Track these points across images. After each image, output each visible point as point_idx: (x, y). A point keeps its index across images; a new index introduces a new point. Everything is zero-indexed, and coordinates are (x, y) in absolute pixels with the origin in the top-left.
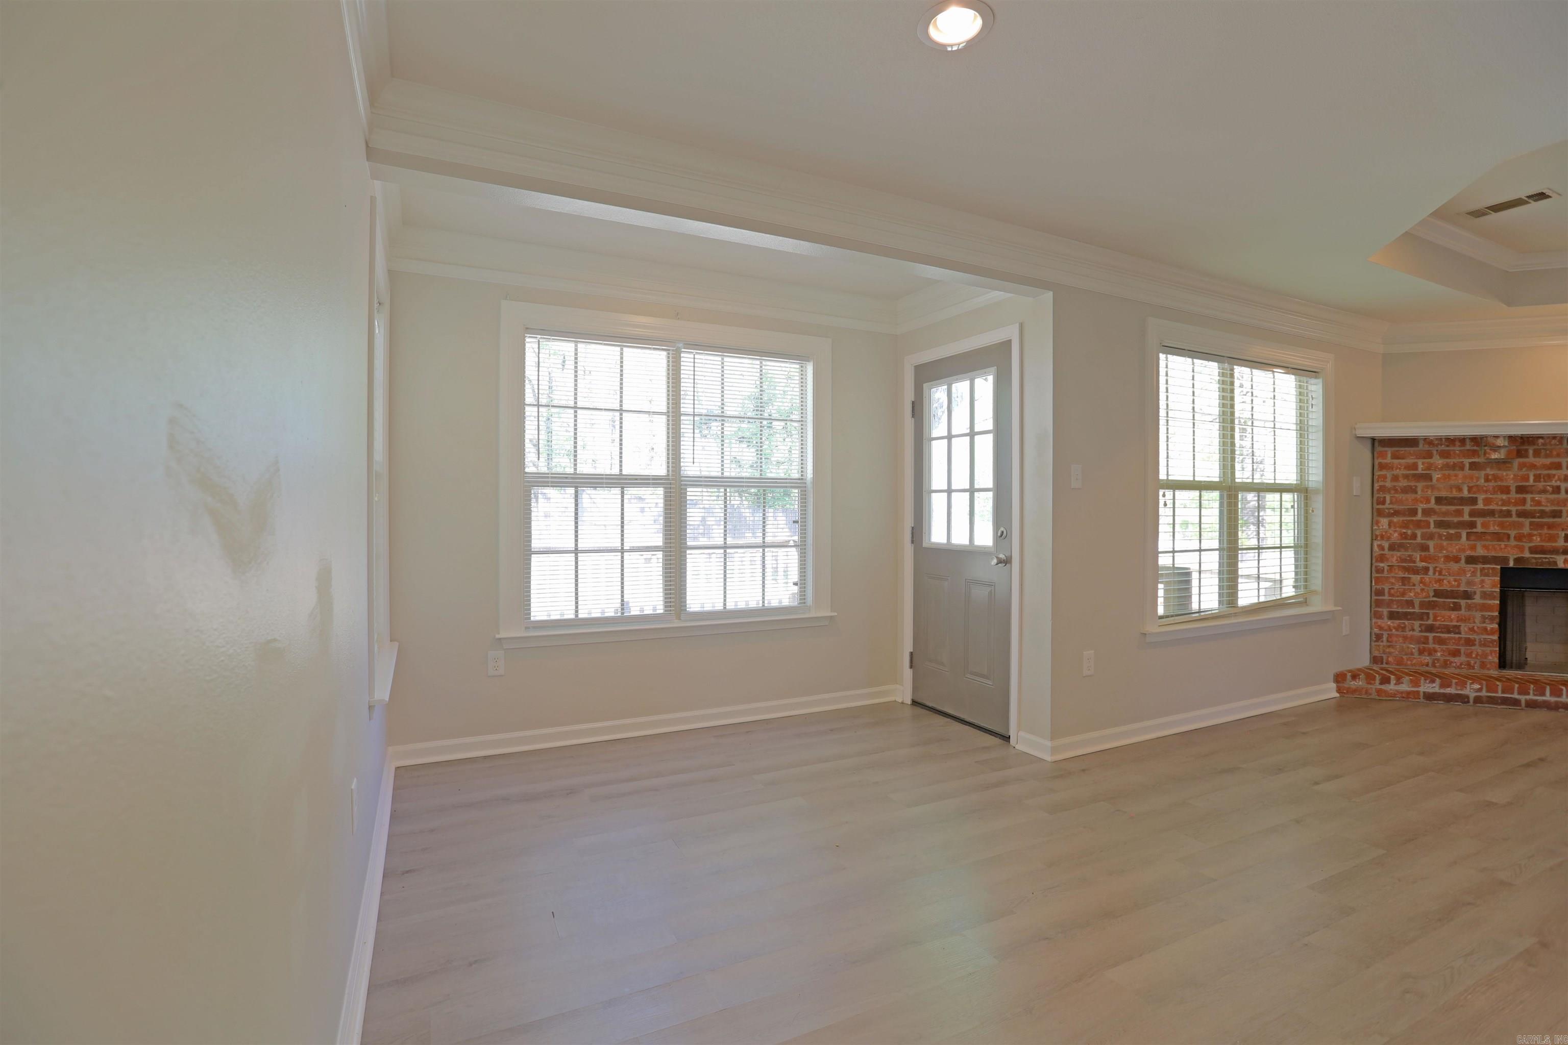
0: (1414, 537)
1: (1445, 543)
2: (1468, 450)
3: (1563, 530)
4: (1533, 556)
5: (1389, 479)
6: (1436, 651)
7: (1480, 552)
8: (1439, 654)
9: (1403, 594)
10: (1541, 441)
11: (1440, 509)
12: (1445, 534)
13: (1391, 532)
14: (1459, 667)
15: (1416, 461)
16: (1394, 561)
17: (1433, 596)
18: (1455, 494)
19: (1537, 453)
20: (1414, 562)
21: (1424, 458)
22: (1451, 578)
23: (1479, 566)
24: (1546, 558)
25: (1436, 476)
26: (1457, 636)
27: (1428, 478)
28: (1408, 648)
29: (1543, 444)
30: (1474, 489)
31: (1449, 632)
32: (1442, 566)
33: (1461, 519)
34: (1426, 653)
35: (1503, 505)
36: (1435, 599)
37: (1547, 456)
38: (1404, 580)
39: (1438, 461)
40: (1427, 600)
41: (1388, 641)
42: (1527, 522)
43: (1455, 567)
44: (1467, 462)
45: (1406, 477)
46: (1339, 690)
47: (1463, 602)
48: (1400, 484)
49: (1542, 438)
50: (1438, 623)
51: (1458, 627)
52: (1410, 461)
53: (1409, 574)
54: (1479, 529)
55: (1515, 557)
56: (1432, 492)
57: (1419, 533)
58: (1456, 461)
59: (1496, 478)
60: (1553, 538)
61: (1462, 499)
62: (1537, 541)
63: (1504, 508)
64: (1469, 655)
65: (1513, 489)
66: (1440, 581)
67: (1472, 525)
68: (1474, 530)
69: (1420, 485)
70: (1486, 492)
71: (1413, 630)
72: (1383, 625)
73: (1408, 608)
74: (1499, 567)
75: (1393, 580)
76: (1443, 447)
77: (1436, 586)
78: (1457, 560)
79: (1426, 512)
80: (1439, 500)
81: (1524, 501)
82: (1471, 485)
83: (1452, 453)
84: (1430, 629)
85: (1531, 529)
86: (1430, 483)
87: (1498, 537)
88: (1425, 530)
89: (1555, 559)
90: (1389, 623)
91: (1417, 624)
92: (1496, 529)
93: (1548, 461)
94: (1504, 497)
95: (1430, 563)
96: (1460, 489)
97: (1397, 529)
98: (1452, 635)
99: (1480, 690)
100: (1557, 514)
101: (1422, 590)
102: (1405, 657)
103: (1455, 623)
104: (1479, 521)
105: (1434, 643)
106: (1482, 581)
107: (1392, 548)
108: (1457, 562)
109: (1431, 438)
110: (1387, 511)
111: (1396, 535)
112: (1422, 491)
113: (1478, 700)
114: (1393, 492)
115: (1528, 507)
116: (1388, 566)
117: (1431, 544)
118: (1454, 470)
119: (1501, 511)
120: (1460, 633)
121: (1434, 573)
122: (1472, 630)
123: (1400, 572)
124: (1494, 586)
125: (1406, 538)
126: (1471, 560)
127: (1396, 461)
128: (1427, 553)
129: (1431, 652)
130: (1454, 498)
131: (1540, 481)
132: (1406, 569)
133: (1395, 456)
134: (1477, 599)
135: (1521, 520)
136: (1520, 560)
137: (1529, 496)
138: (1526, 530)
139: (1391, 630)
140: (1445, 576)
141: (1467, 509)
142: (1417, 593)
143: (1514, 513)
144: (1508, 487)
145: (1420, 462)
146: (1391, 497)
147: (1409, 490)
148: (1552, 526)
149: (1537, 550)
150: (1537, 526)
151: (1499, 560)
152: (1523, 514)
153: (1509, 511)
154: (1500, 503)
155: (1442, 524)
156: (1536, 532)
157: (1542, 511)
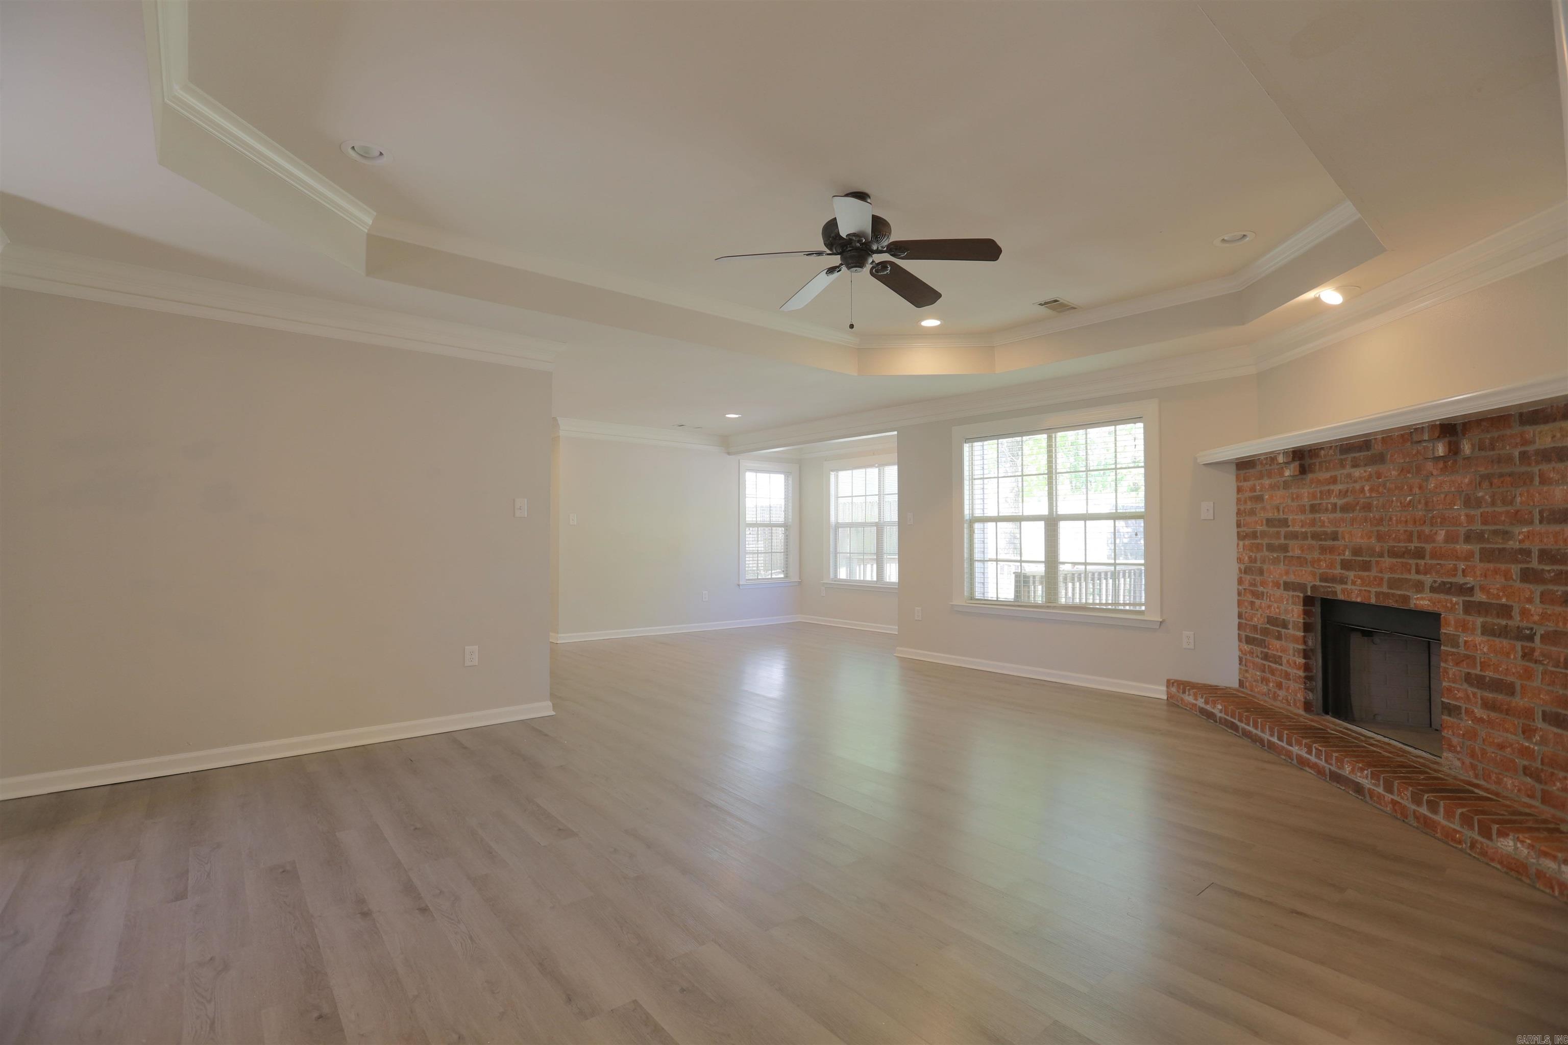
0: (1255, 560)
1: (1272, 568)
3: (1339, 554)
4: (1324, 584)
5: (1241, 502)
7: (1292, 578)
9: (1252, 619)
10: (1322, 452)
11: (1268, 531)
12: (1271, 557)
13: (1244, 554)
16: (1246, 585)
17: (1267, 623)
18: (1276, 515)
19: (1320, 468)
20: (1256, 586)
21: (1260, 479)
22: (1276, 605)
23: (1291, 593)
24: (1329, 587)
25: (1265, 496)
26: (1280, 667)
27: (1261, 499)
28: (1256, 674)
29: (1325, 456)
30: (1286, 510)
31: (1276, 663)
32: (1271, 592)
33: (1279, 542)
34: (1264, 683)
35: (1302, 526)
36: (1268, 626)
37: (1327, 469)
38: (1252, 605)
39: (1266, 481)
40: (1264, 626)
41: (1246, 665)
42: (1318, 544)
43: (1279, 592)
44: (1281, 480)
45: (1251, 498)
46: (1168, 693)
47: (1283, 631)
48: (1247, 507)
49: (1322, 448)
50: (1271, 652)
51: (1280, 657)
52: (1251, 482)
53: (1255, 598)
54: (1291, 553)
55: (1312, 584)
56: (1264, 513)
57: (1258, 556)
58: (1274, 480)
59: (1298, 497)
60: (1333, 564)
62: (1323, 567)
63: (1304, 530)
65: (1307, 508)
66: (1269, 607)
67: (1287, 548)
68: (1288, 554)
69: (1259, 506)
71: (1258, 657)
73: (1255, 634)
74: (1302, 595)
75: (1246, 604)
77: (1268, 612)
78: (1279, 585)
79: (1264, 534)
80: (1268, 520)
82: (1284, 505)
83: (1273, 471)
84: (1266, 657)
85: (1320, 553)
86: (1262, 505)
87: (1301, 561)
88: (1262, 554)
89: (1334, 587)
90: (1245, 647)
91: (1259, 649)
92: (1297, 552)
93: (1327, 475)
94: (1303, 517)
95: (1264, 588)
96: (1278, 510)
97: (1248, 552)
98: (1277, 666)
100: (1335, 536)
101: (1261, 615)
102: (1254, 684)
103: (1279, 654)
104: (1291, 543)
105: (1269, 673)
106: (1293, 609)
107: (1245, 571)
108: (1279, 588)
109: (1262, 458)
110: (1242, 534)
111: (1247, 558)
112: (1259, 513)
114: (1243, 514)
115: (1317, 529)
116: (1244, 589)
117: (1265, 567)
118: (1274, 489)
120: (1281, 665)
121: (1267, 599)
122: (1288, 662)
123: (1250, 597)
124: (1299, 616)
125: (1250, 561)
126: (1288, 586)
127: (1245, 484)
128: (1263, 577)
130: (1275, 520)
132: (1253, 593)
135: (1314, 542)
136: (1314, 587)
137: (1317, 516)
138: (1316, 555)
139: (1247, 655)
140: (1272, 601)
141: (1283, 531)
142: (1258, 619)
143: (1309, 535)
144: (1304, 506)
145: (1257, 482)
146: (1244, 519)
147: (1252, 512)
148: (1332, 550)
149: (1324, 578)
150: (1323, 550)
151: (1301, 587)
152: (1315, 536)
153: (1306, 533)
154: (1300, 524)
155: (1271, 548)
156: (1322, 557)
157: (1325, 533)
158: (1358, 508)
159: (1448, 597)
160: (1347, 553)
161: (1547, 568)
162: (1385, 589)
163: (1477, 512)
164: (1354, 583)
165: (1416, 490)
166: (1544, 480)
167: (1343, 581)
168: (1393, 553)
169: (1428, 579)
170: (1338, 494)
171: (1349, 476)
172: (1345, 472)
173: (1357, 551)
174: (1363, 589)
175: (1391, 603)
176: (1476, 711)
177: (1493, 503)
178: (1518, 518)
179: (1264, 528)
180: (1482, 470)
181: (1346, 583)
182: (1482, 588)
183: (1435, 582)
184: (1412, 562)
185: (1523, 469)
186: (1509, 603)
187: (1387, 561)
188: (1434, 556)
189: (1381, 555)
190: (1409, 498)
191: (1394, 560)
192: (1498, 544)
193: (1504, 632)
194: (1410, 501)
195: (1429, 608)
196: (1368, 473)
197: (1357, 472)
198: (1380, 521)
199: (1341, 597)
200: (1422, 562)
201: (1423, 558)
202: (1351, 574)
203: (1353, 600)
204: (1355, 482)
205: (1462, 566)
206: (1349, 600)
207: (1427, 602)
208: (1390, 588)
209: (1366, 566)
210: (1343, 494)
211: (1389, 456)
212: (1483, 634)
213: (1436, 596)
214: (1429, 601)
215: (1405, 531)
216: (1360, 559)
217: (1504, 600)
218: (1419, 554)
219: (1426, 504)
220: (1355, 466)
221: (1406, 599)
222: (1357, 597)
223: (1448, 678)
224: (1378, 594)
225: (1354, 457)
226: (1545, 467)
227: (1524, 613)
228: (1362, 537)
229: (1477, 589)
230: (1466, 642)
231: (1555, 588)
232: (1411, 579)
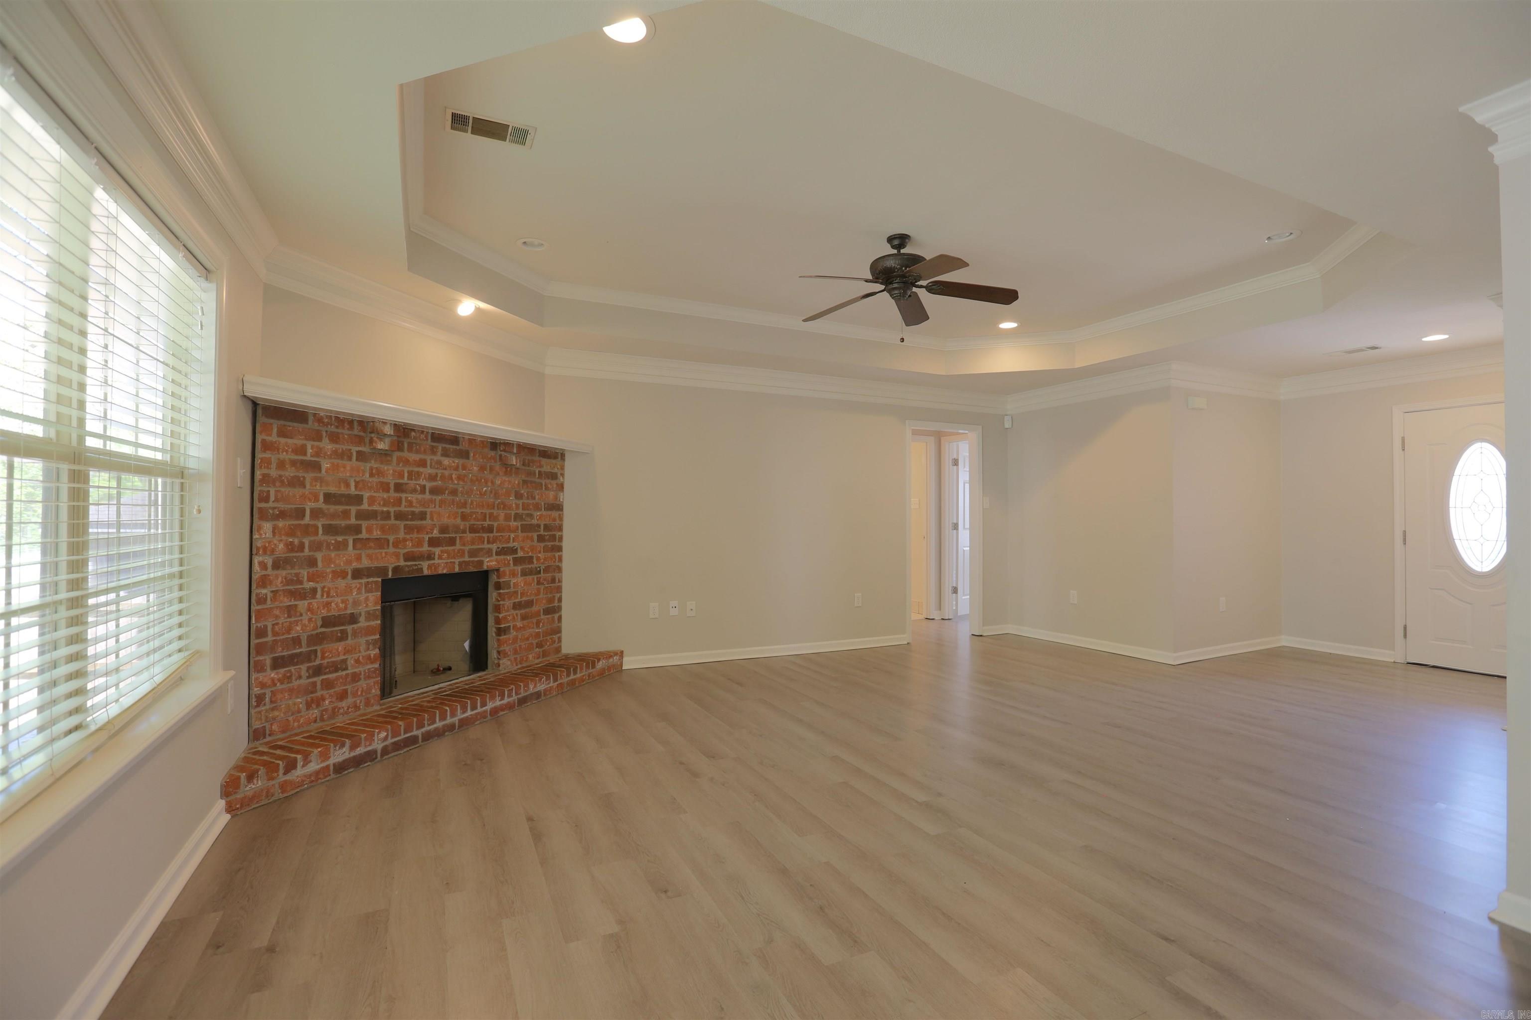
0: (301, 547)
1: (333, 554)
2: (356, 436)
3: (427, 534)
4: (406, 563)
5: (274, 465)
6: (324, 699)
7: (365, 563)
8: (327, 702)
9: (289, 631)
10: (413, 434)
11: (328, 509)
12: (333, 542)
13: (275, 542)
14: (347, 713)
15: (305, 442)
16: (278, 584)
17: (322, 626)
18: (343, 490)
19: (410, 449)
20: (301, 583)
21: (313, 440)
22: (339, 600)
23: (364, 581)
24: (416, 565)
25: (326, 465)
26: (344, 673)
27: (316, 467)
28: (295, 704)
29: (415, 438)
30: (361, 485)
31: (336, 670)
32: (330, 585)
33: (348, 522)
34: (314, 706)
35: (384, 505)
36: (323, 630)
37: (417, 452)
38: (290, 610)
39: (328, 446)
40: (315, 632)
41: (271, 702)
42: (401, 524)
43: (341, 583)
44: (355, 449)
45: (293, 463)
46: (229, 809)
47: (349, 628)
48: (287, 474)
49: (413, 430)
50: (326, 661)
51: (345, 661)
52: (298, 441)
53: (295, 600)
54: (364, 535)
55: (393, 566)
56: (321, 486)
57: (306, 541)
58: (345, 447)
59: (380, 473)
60: (420, 543)
61: (349, 496)
62: (409, 547)
63: (385, 509)
64: (355, 694)
65: (392, 486)
66: (328, 604)
67: (357, 529)
68: (360, 536)
69: (309, 476)
70: (370, 488)
71: (300, 677)
72: (266, 680)
73: (295, 649)
74: (380, 580)
75: (277, 612)
76: (332, 429)
77: (324, 612)
78: (343, 574)
79: (316, 514)
80: (328, 498)
81: (399, 502)
82: (358, 479)
83: (341, 436)
84: (318, 671)
85: (405, 533)
86: (319, 475)
87: (381, 543)
88: (312, 538)
89: (422, 565)
90: (272, 675)
91: (304, 667)
92: (377, 534)
93: (418, 457)
94: (385, 495)
95: (318, 582)
96: (348, 485)
97: (284, 538)
98: (340, 673)
99: (386, 738)
100: (422, 516)
101: (310, 620)
102: (291, 719)
103: (342, 657)
104: (364, 524)
105: (322, 689)
106: (367, 599)
107: (276, 566)
108: (344, 578)
109: (322, 414)
110: (271, 511)
111: (281, 546)
112: (311, 485)
113: (385, 751)
114: (278, 484)
115: (403, 508)
116: (272, 592)
117: (319, 556)
118: (342, 458)
119: (383, 512)
120: (347, 669)
121: (322, 596)
122: (357, 661)
123: (285, 600)
124: (376, 604)
125: (292, 550)
126: (357, 574)
127: (283, 440)
128: (315, 569)
129: (319, 702)
130: (342, 495)
131: (412, 480)
132: (293, 594)
133: (282, 433)
134: (363, 623)
135: (398, 522)
136: (396, 569)
137: (404, 495)
138: (401, 535)
139: (275, 685)
140: (333, 596)
141: (353, 509)
142: (304, 626)
143: (392, 514)
144: (388, 484)
145: (309, 444)
146: (277, 491)
147: (298, 482)
148: (419, 529)
149: (409, 557)
150: (409, 529)
151: (382, 571)
152: (399, 516)
153: (388, 512)
154: (382, 503)
155: (330, 530)
156: (408, 537)
157: (413, 513)
158: (447, 492)
159: (505, 557)
160: (435, 532)
161: (546, 534)
162: (467, 559)
163: (520, 502)
164: (440, 558)
165: (490, 484)
166: (547, 488)
167: (430, 557)
168: (473, 530)
169: (494, 547)
170: (427, 476)
171: (439, 463)
172: (435, 458)
173: (444, 529)
174: (449, 561)
175: (472, 569)
176: (518, 624)
177: (528, 498)
178: (537, 507)
179: (321, 504)
180: (524, 477)
181: (434, 559)
182: (522, 548)
183: (498, 548)
184: (485, 535)
185: (538, 481)
186: (532, 555)
187: (469, 536)
188: (498, 531)
189: (464, 532)
190: (484, 489)
191: (473, 535)
192: (529, 521)
193: (531, 572)
194: (486, 491)
195: (496, 567)
196: (456, 464)
197: (446, 461)
198: (464, 505)
199: (426, 572)
200: (491, 535)
201: (492, 532)
202: (437, 551)
203: (440, 572)
204: (445, 469)
205: (512, 535)
206: (435, 573)
207: (494, 563)
208: (470, 556)
209: (452, 541)
210: (432, 478)
211: (472, 455)
212: (521, 576)
213: (499, 557)
214: (496, 561)
215: (482, 513)
216: (448, 536)
217: (530, 554)
218: (490, 529)
219: (496, 494)
220: (445, 454)
221: (481, 563)
222: (443, 569)
223: (505, 610)
224: (460, 564)
225: (445, 447)
226: (548, 481)
227: (538, 559)
228: (449, 517)
229: (519, 550)
230: (514, 583)
231: (548, 544)
232: (484, 549)
